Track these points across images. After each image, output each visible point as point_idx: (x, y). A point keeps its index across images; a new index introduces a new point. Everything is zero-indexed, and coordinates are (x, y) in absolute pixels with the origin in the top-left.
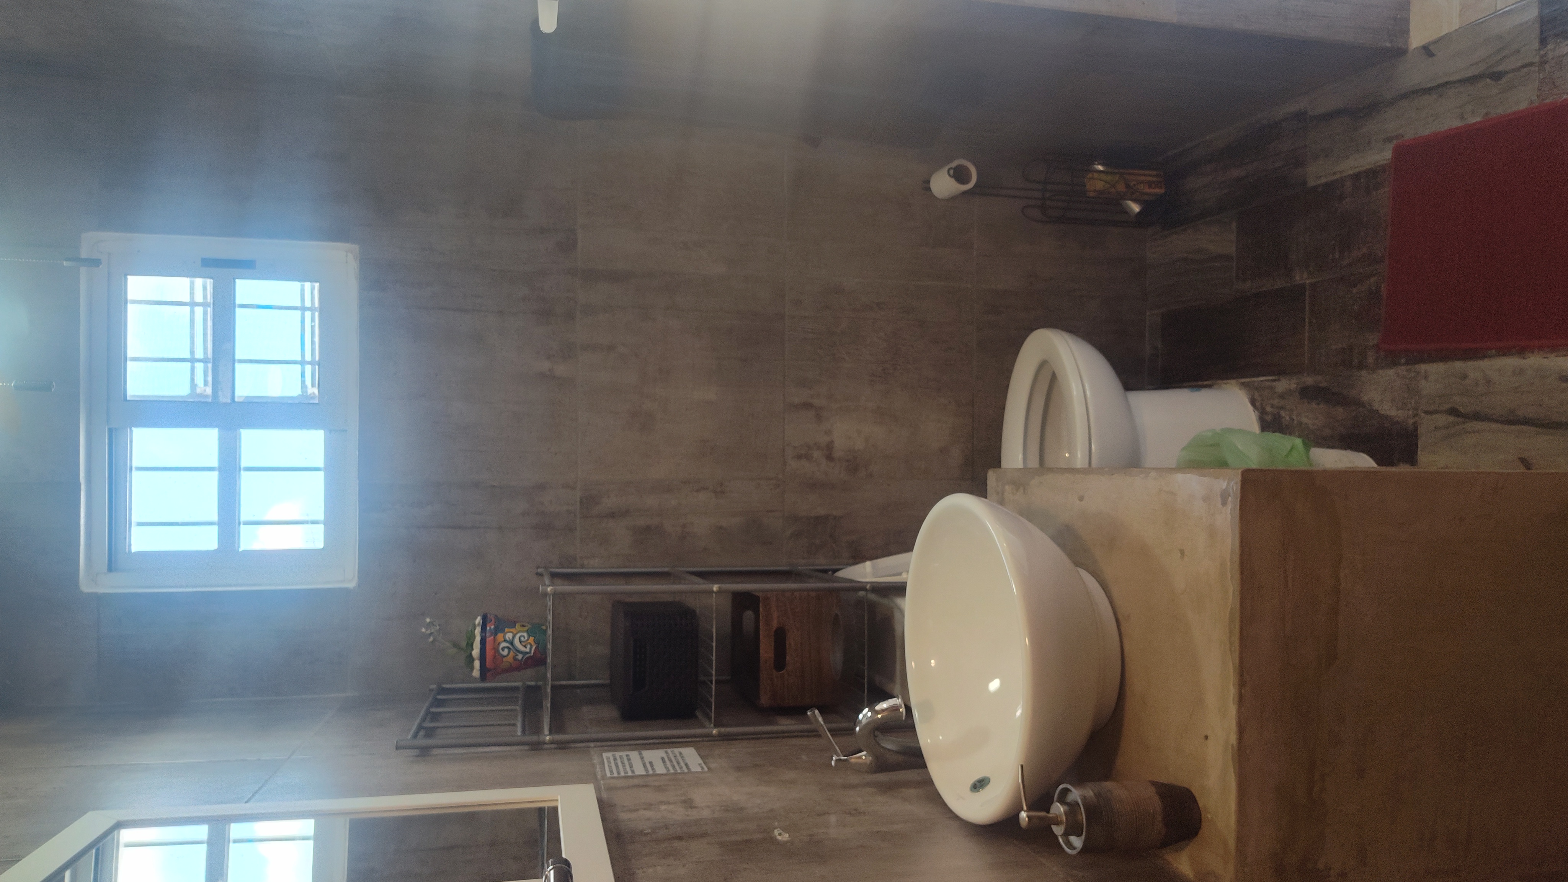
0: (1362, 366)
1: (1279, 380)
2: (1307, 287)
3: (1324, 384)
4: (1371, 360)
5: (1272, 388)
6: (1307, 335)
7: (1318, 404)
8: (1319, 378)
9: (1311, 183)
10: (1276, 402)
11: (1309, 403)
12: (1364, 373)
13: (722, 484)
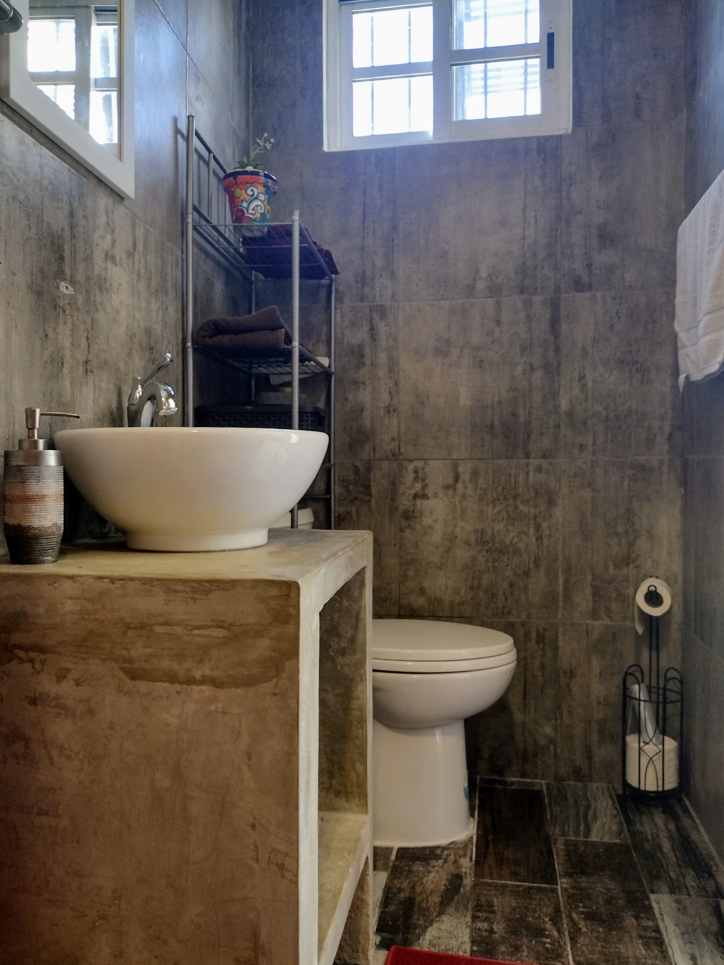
0: (475, 918)
1: (471, 861)
2: (554, 886)
3: (462, 890)
4: (479, 925)
5: (465, 855)
6: (509, 882)
7: (445, 885)
8: (468, 888)
9: (653, 897)
10: (452, 858)
11: (447, 879)
12: (469, 919)
13: (395, 411)
